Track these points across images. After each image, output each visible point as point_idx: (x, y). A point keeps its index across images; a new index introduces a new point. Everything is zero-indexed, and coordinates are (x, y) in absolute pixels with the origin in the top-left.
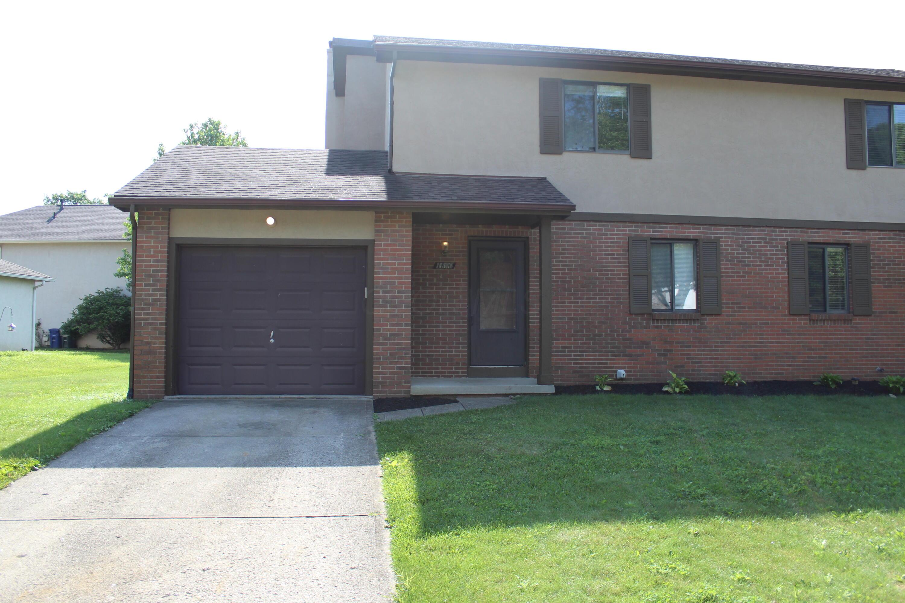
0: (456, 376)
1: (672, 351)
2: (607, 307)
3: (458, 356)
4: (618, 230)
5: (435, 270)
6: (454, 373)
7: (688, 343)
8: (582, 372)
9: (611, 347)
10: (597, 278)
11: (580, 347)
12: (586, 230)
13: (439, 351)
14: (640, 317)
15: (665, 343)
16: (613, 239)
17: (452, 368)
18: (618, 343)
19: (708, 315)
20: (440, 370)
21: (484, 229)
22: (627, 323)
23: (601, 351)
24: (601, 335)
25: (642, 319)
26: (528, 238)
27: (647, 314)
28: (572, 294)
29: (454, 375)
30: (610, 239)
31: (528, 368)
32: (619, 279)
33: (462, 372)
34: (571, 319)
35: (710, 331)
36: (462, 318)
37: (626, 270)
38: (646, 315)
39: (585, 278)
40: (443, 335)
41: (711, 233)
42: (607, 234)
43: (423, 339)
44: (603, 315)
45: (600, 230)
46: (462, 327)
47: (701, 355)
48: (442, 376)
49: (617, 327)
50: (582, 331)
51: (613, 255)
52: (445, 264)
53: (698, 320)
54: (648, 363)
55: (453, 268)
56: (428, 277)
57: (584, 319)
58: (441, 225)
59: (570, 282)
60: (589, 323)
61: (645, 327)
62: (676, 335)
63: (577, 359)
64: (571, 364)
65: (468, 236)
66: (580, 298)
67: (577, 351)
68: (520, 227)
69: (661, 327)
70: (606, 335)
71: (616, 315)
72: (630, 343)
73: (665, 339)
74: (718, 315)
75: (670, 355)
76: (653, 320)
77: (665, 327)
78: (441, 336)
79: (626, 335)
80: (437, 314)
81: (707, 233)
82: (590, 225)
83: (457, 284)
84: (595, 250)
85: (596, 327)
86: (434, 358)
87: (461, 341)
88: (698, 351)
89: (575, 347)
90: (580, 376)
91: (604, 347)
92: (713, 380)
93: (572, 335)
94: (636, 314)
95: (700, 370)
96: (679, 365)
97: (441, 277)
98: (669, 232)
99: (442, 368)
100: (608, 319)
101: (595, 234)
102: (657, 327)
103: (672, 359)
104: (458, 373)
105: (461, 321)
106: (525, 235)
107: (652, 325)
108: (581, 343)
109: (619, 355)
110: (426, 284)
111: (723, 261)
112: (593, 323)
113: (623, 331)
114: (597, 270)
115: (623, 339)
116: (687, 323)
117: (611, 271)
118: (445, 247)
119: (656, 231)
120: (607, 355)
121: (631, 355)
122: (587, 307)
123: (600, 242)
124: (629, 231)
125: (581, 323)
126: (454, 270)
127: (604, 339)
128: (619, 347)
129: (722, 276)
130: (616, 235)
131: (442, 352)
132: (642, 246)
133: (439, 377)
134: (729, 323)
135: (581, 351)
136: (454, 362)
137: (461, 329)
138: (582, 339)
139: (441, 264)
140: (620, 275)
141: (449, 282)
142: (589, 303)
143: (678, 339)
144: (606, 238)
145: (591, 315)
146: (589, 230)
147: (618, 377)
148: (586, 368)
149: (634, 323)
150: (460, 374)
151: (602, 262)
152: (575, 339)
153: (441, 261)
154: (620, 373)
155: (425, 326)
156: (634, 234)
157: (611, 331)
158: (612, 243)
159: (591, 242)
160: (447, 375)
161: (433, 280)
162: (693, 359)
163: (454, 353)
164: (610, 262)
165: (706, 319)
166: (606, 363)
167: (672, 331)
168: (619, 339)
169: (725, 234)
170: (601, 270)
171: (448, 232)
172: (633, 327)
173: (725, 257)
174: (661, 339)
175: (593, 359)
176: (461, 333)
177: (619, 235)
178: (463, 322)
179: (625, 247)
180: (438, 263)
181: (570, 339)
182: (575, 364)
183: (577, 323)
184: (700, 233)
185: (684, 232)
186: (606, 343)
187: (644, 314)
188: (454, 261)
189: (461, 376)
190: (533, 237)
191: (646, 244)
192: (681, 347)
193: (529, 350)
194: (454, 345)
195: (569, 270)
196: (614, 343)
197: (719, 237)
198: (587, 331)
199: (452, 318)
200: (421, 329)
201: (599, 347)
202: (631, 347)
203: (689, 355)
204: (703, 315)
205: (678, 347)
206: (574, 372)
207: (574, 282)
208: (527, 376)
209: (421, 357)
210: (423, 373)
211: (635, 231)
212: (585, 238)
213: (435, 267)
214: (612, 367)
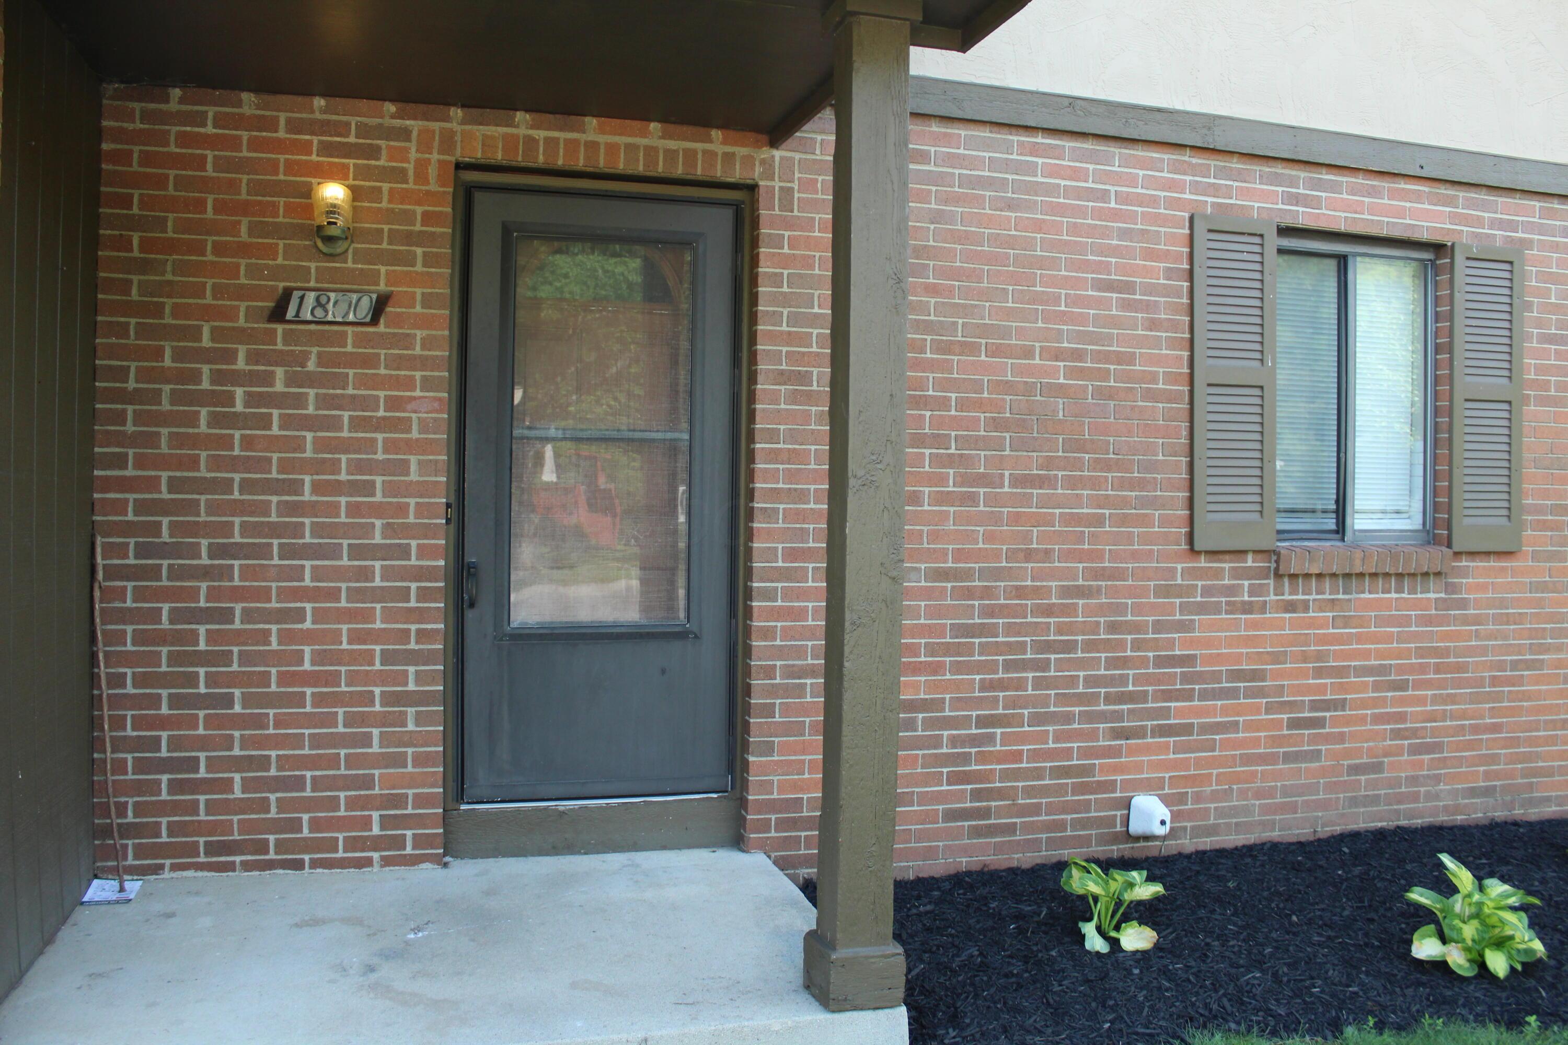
0: (387, 862)
1: (1340, 705)
2: (1099, 521)
3: (399, 760)
4: (1150, 182)
5: (280, 328)
6: (377, 843)
7: (1401, 669)
8: (985, 813)
9: (1108, 699)
10: (1060, 391)
11: (978, 703)
12: (1019, 168)
13: (297, 742)
14: (1226, 566)
15: (1319, 673)
16: (1132, 217)
17: (366, 823)
18: (1137, 680)
19: (1472, 554)
20: (306, 832)
21: (540, 134)
22: (1180, 591)
23: (1068, 718)
24: (1069, 647)
25: (1237, 574)
26: (752, 188)
27: (1255, 552)
28: (950, 461)
29: (376, 855)
30: (1115, 215)
31: (742, 803)
32: (1150, 395)
33: (419, 841)
34: (944, 575)
35: (1477, 620)
36: (419, 574)
37: (1180, 358)
38: (1250, 557)
39: (1007, 387)
40: (319, 657)
41: (1493, 224)
42: (1103, 196)
43: (212, 680)
44: (1081, 556)
45: (1076, 174)
46: (419, 615)
47: (1444, 716)
48: (315, 864)
49: (1138, 609)
50: (990, 630)
51: (1128, 287)
52: (332, 295)
53: (1438, 574)
54: (1247, 760)
55: (375, 321)
56: (241, 364)
57: (997, 574)
58: (319, 102)
59: (944, 403)
60: (1020, 592)
61: (1247, 608)
62: (1359, 638)
63: (965, 758)
64: (936, 779)
65: (459, 166)
66: (983, 481)
67: (963, 722)
68: (716, 134)
69: (1305, 606)
70: (1090, 646)
71: (1135, 556)
72: (1186, 678)
73: (1320, 656)
74: (1507, 554)
75: (1335, 721)
76: (1278, 576)
77: (1322, 606)
78: (307, 666)
79: (1171, 644)
80: (287, 552)
81: (1479, 222)
82: (1035, 150)
83: (394, 404)
84: (1053, 263)
85: (1049, 611)
86: (273, 772)
87: (411, 687)
88: (1435, 700)
89: (958, 703)
90: (976, 832)
91: (1081, 699)
92: (1480, 815)
93: (948, 649)
94: (1213, 554)
95: (1437, 779)
96: (1365, 760)
97: (311, 366)
98: (1348, 207)
99: (315, 825)
100: (1099, 574)
101: (1052, 190)
102: (1290, 607)
103: (1341, 738)
104: (399, 842)
105: (414, 586)
106: (737, 174)
107: (1273, 597)
108: (986, 686)
109: (1139, 733)
110: (230, 400)
111: (1530, 337)
112: (1037, 592)
113: (1159, 627)
114: (1058, 355)
115: (1161, 662)
116: (1399, 590)
117: (1120, 358)
118: (333, 210)
119: (1296, 199)
120: (1093, 735)
121: (1186, 729)
122: (1016, 519)
123: (1074, 229)
124: (1196, 188)
125: (987, 593)
126: (381, 328)
127: (1081, 664)
128: (1141, 697)
129: (1526, 400)
130: (1140, 200)
131: (316, 741)
132: (1245, 256)
133: (297, 865)
134: (1542, 587)
135: (982, 722)
136: (377, 791)
137: (413, 627)
138: (991, 667)
139: (311, 297)
140: (1154, 378)
141: (350, 391)
142: (1026, 500)
143: (1366, 654)
144: (1099, 214)
145: (1029, 555)
146: (1031, 169)
147: (1136, 827)
148: (1000, 794)
149: (1207, 591)
150: (409, 850)
151: (1082, 319)
152: (958, 668)
153: (312, 284)
154: (1149, 816)
155: (226, 616)
156: (1213, 204)
157: (1113, 627)
158: (1125, 234)
159: (1039, 226)
160: (340, 854)
161: (268, 379)
162: (1414, 733)
163: (376, 748)
164: (1114, 322)
165: (1464, 572)
166: (1087, 771)
167: (1347, 622)
168: (1144, 662)
169: (1542, 229)
170: (1078, 355)
171: (352, 139)
172: (1202, 608)
173: (1540, 324)
174: (1305, 658)
175: (1035, 755)
176: (413, 646)
177: (1153, 201)
178: (424, 595)
179: (1177, 257)
180: (296, 294)
181: (936, 669)
182: (954, 779)
183: (970, 593)
184: (1454, 218)
185: (1401, 213)
186: (1091, 681)
187: (1245, 552)
188: (382, 287)
189: (413, 861)
190: (777, 184)
191: (1257, 249)
192: (1377, 687)
193: (746, 725)
194: (378, 708)
195: (940, 348)
196: (1123, 680)
197: (1522, 240)
198: (1010, 629)
199: (366, 574)
200: (202, 629)
201: (1063, 699)
202: (1187, 696)
203: (1402, 717)
204: (1457, 554)
205: (1364, 687)
206: (951, 815)
207: (962, 405)
208: (738, 842)
209: (202, 773)
210: (212, 849)
211: (1215, 190)
212: (1011, 205)
213: (278, 314)
214: (1110, 786)
